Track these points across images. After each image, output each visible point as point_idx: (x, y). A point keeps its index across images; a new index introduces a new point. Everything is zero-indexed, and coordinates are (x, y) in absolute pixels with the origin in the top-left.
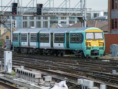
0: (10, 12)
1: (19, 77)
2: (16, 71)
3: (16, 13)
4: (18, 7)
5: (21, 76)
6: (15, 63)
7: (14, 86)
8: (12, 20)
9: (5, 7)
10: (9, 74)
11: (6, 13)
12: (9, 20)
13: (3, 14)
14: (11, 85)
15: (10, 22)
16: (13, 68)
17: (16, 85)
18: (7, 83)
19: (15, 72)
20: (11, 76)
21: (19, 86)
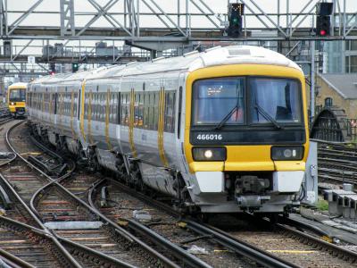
0: (311, 30)
1: (339, 217)
2: (331, 198)
3: (327, 33)
4: (335, 15)
5: (346, 214)
6: (326, 176)
7: (328, 242)
8: (315, 53)
9: (298, 15)
10: (309, 207)
11: (299, 31)
12: (305, 52)
13: (290, 34)
14: (318, 238)
15: (309, 57)
16: (321, 191)
17: (333, 238)
18: (306, 233)
19: (326, 203)
20: (316, 214)
21: (341, 240)
